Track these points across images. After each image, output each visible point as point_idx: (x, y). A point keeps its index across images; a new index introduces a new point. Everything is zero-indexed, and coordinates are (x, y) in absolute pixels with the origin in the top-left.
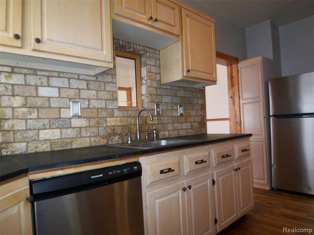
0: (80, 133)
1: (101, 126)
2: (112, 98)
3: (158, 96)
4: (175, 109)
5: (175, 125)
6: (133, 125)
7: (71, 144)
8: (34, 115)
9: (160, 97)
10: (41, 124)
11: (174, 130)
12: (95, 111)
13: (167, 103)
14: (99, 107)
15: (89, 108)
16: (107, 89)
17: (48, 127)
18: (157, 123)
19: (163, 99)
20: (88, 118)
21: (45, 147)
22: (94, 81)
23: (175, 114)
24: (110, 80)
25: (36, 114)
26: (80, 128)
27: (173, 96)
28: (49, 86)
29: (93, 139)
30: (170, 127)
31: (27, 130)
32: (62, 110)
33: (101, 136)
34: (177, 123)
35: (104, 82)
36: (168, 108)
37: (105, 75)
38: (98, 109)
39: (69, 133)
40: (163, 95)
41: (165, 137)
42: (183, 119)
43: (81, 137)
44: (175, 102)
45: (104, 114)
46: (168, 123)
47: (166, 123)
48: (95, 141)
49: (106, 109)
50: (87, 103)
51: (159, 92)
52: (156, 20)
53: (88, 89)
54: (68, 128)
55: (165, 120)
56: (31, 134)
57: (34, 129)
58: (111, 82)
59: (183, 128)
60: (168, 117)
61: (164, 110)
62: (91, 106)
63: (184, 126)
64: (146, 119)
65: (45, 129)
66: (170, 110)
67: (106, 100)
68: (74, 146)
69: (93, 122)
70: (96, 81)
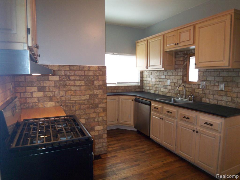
0: (169, 91)
1: (175, 89)
2: (180, 79)
3: (204, 77)
4: (217, 85)
5: (215, 96)
6: (188, 91)
7: (167, 94)
8: (160, 84)
9: (206, 77)
10: (161, 86)
11: (213, 99)
12: (174, 83)
13: (210, 81)
14: (175, 82)
15: (172, 82)
16: (178, 75)
17: (162, 87)
18: (201, 93)
19: (207, 78)
20: (172, 86)
21: (161, 93)
22: (174, 72)
23: (216, 89)
24: (180, 71)
25: (160, 83)
26: (169, 89)
27: (216, 76)
28: (163, 75)
29: (172, 94)
30: (211, 97)
31: (159, 88)
32: (166, 83)
33: (175, 94)
34: (218, 95)
35: (178, 72)
36: (211, 84)
37: (178, 69)
38: (175, 83)
39: (167, 90)
40: (208, 76)
41: (206, 102)
42: (223, 94)
43: (169, 92)
44: (217, 81)
45: (177, 85)
46: (210, 94)
47: (208, 94)
48: (173, 95)
49: (177, 83)
50: (172, 80)
51: (204, 74)
52: (178, 44)
53: (172, 75)
54: (166, 89)
55: (207, 91)
56: (159, 89)
57: (160, 88)
58: (180, 72)
59: (223, 100)
60: (210, 90)
61: (207, 85)
62: (173, 82)
63: (224, 98)
64: (195, 89)
65: (162, 88)
66: (212, 85)
67: (177, 79)
68: (168, 95)
69: (173, 88)
70: (175, 72)
